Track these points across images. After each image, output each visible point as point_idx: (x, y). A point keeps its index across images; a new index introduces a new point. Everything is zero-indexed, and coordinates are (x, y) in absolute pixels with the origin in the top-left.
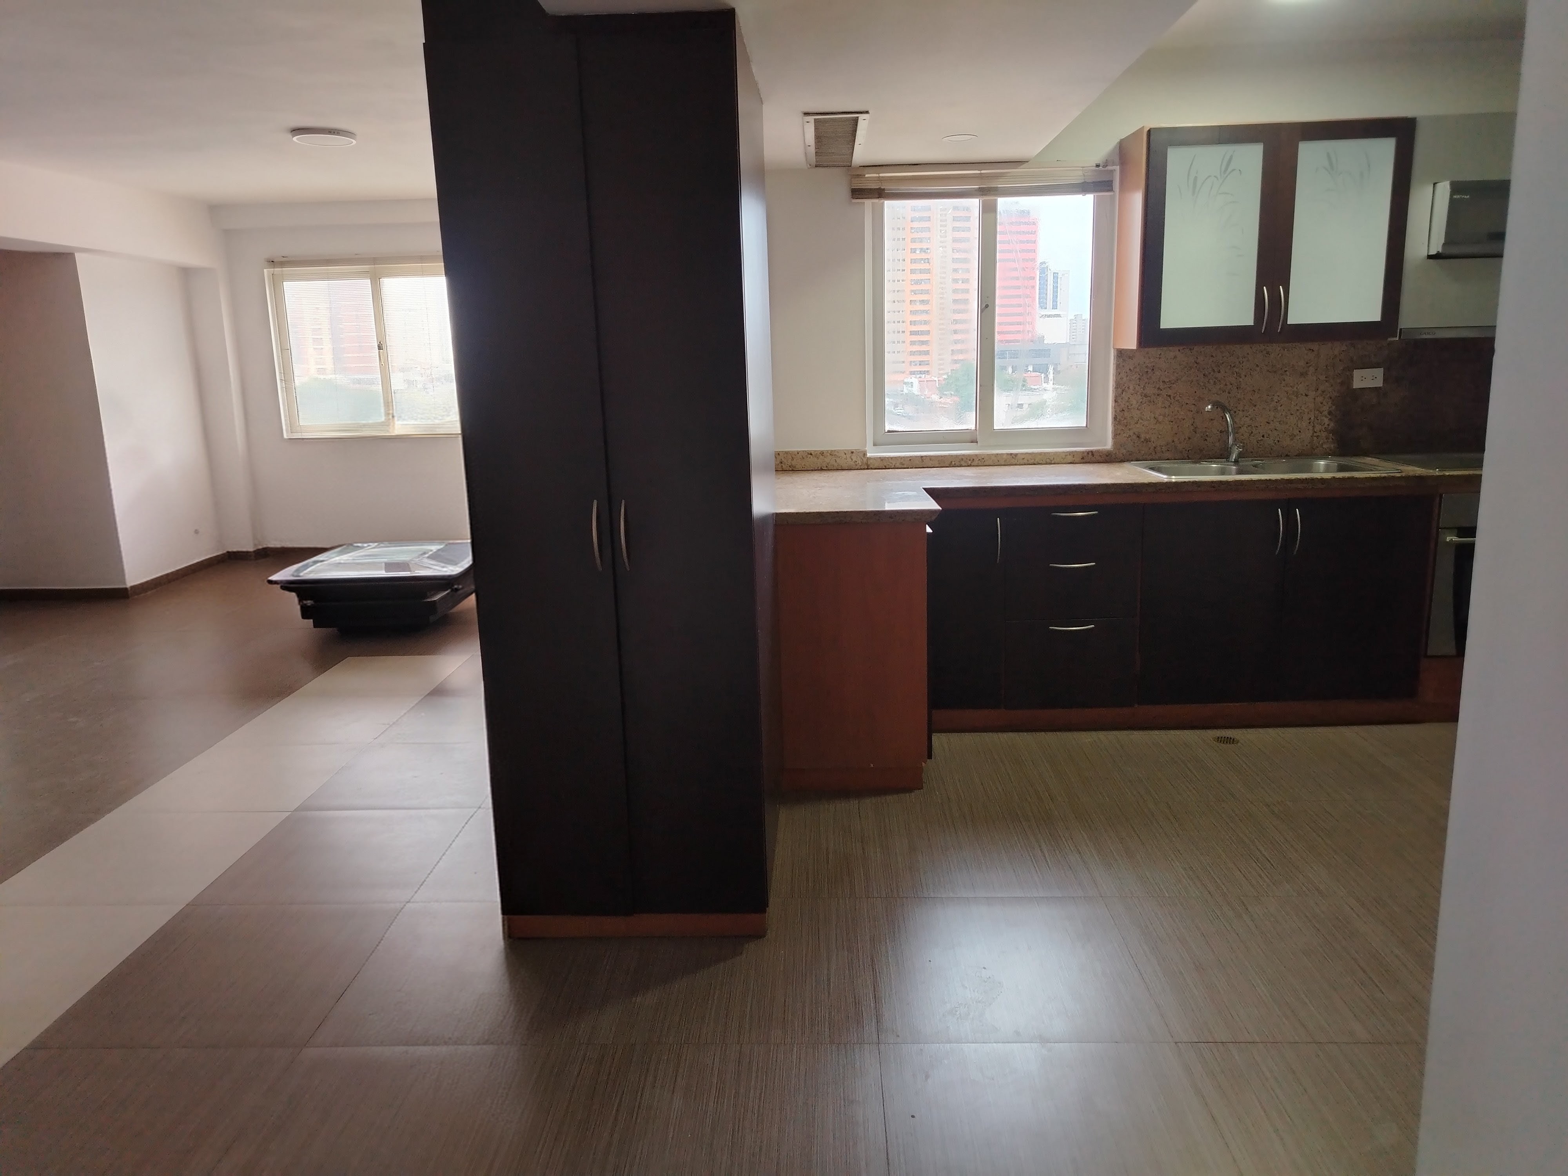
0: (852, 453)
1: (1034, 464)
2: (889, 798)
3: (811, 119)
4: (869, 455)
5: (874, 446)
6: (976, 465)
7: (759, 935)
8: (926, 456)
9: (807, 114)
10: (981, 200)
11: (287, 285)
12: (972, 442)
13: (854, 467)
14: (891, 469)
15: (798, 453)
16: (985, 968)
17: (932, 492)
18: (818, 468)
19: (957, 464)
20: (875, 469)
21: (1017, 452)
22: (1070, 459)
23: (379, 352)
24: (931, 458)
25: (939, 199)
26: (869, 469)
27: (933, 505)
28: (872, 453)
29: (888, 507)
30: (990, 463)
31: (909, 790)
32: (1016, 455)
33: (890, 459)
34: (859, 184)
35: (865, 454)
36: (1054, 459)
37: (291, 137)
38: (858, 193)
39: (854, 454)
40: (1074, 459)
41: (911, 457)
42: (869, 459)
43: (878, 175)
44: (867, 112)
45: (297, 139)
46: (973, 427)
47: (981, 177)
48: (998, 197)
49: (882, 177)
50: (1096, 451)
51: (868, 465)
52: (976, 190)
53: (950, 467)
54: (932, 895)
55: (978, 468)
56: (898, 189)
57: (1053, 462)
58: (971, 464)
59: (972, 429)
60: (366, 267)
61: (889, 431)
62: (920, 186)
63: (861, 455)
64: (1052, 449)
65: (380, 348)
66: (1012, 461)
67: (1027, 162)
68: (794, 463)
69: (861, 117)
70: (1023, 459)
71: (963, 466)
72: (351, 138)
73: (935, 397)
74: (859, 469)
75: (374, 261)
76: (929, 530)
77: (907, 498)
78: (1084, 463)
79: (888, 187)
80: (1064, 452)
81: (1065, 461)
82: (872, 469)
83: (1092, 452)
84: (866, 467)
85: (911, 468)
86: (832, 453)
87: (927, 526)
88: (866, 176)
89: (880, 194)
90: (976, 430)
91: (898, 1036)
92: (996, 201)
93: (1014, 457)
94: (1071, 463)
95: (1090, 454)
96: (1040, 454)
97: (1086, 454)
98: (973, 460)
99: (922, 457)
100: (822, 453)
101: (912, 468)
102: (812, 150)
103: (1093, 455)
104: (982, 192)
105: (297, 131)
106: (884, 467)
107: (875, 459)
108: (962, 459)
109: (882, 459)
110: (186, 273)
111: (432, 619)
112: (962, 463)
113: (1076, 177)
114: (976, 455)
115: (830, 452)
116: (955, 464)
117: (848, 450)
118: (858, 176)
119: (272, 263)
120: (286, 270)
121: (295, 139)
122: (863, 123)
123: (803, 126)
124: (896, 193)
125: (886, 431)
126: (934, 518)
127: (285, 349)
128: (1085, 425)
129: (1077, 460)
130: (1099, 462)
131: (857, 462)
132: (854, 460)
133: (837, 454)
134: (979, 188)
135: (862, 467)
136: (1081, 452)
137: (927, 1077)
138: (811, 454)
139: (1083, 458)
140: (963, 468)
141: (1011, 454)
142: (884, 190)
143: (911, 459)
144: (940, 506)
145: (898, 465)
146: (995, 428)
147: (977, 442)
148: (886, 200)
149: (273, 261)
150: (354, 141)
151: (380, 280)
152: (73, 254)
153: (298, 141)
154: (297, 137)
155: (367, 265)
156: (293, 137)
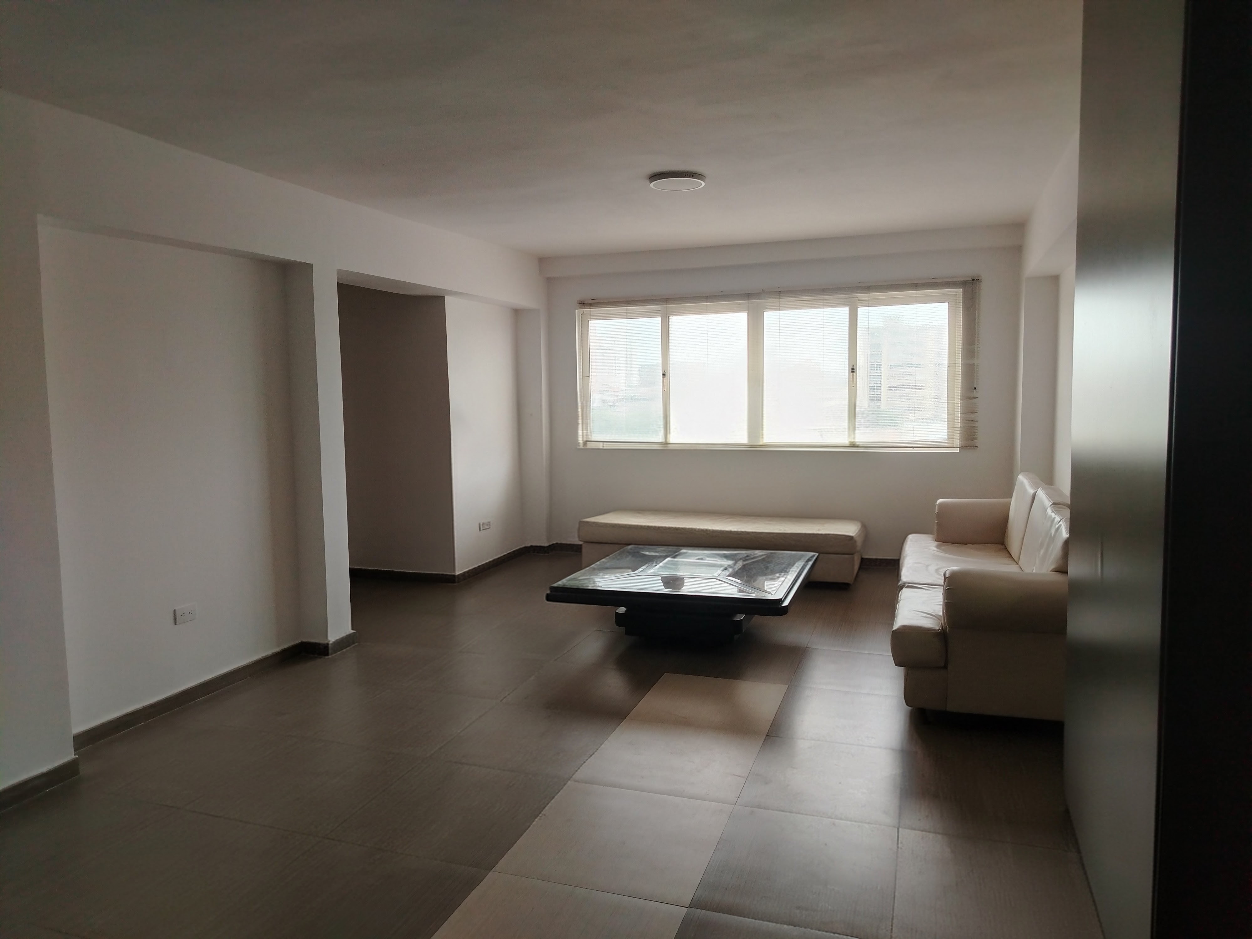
11: (592, 323)
23: (663, 379)
45: (654, 185)
60: (659, 307)
65: (664, 375)
72: (702, 181)
75: (667, 301)
105: (656, 176)
110: (517, 313)
120: (594, 310)
121: (651, 185)
149: (583, 303)
150: (703, 184)
151: (670, 317)
152: (444, 297)
153: (654, 188)
154: (654, 182)
155: (661, 305)
156: (650, 183)
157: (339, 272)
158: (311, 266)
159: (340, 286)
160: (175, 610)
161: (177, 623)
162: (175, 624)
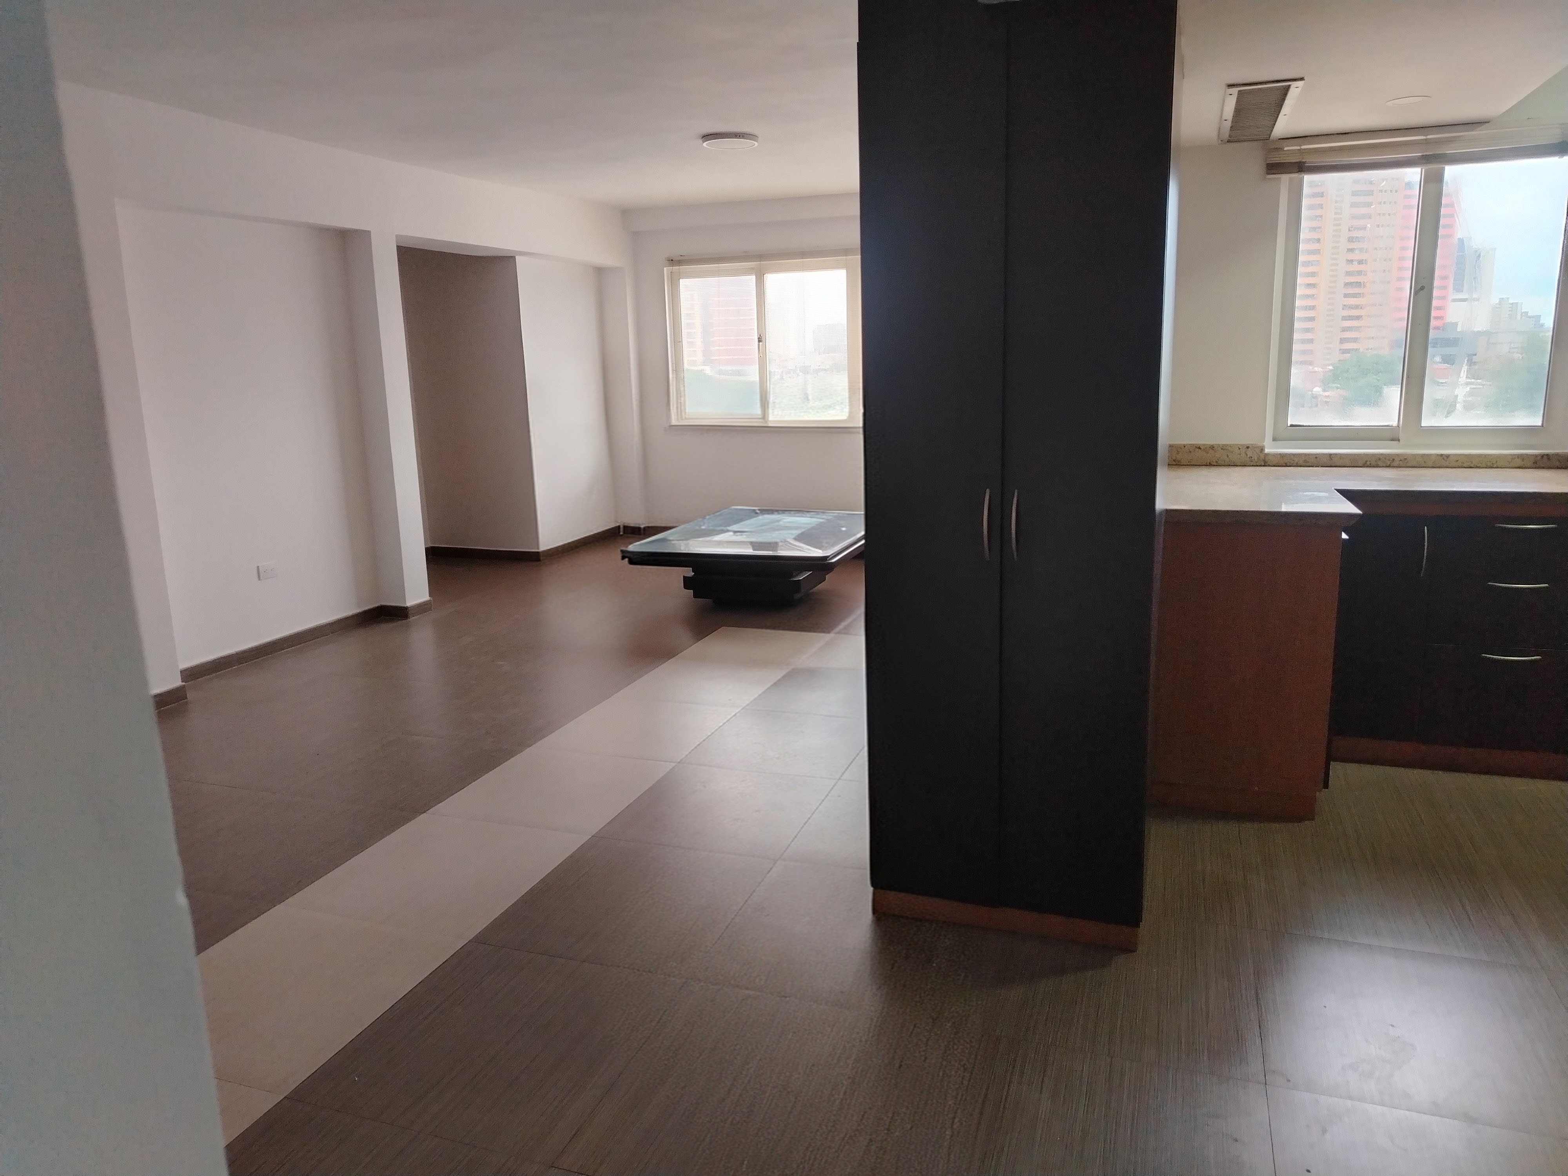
0: (1248, 447)
1: (1471, 467)
2: (1276, 826)
3: (1235, 91)
4: (1267, 451)
5: (1273, 441)
6: (1396, 465)
7: (1129, 948)
8: (1336, 454)
9: (1231, 86)
10: (1423, 170)
11: (683, 282)
12: (1392, 440)
13: (1249, 463)
14: (1293, 466)
15: (1185, 447)
16: (1392, 1026)
17: (1348, 494)
18: (1206, 463)
19: (1373, 463)
20: (1274, 466)
21: (1450, 453)
22: (1519, 462)
23: (759, 345)
24: (1341, 456)
25: (1377, 170)
26: (1267, 466)
27: (1350, 508)
28: (1270, 449)
29: (1284, 508)
30: (1414, 464)
31: (1300, 820)
32: (1448, 456)
33: (1292, 457)
34: (1276, 159)
35: (1262, 450)
36: (1497, 462)
37: (701, 142)
38: (1274, 168)
39: (1249, 449)
40: (1523, 463)
41: (1317, 454)
42: (1267, 455)
43: (1299, 148)
44: (1302, 79)
45: (706, 145)
46: (1395, 424)
47: (1427, 142)
48: (1446, 165)
49: (1305, 149)
50: (1553, 455)
51: (1265, 462)
52: (1419, 158)
53: (1364, 467)
54: (1326, 936)
55: (1399, 469)
56: (1323, 162)
57: (1495, 466)
58: (1390, 465)
59: (1394, 425)
60: (752, 264)
61: (1292, 426)
62: (1354, 157)
63: (1258, 451)
64: (1498, 451)
65: (760, 340)
66: (1443, 462)
67: (1488, 122)
68: (1179, 457)
69: (1294, 84)
70: (1457, 461)
71: (1380, 467)
72: (751, 140)
73: (1317, 390)
74: (1255, 466)
75: (761, 257)
76: (1344, 536)
77: (1314, 500)
78: (1536, 468)
79: (1310, 160)
80: (1512, 455)
81: (1512, 465)
82: (1269, 466)
83: (1547, 455)
84: (1263, 464)
85: (1316, 467)
86: (1224, 448)
87: (1343, 533)
88: (1285, 149)
89: (1301, 168)
90: (1398, 426)
91: (1289, 1081)
92: (1443, 169)
93: (1445, 458)
94: (1519, 468)
95: (1545, 457)
96: (1480, 456)
97: (1539, 458)
98: (1393, 460)
99: (1330, 455)
100: (1212, 447)
101: (1318, 467)
102: (1228, 124)
103: (1549, 459)
104: (1425, 160)
105: (707, 137)
106: (1285, 465)
107: (1275, 455)
108: (1380, 459)
109: (1282, 456)
110: (600, 272)
111: (797, 596)
112: (1379, 463)
113: (1553, 136)
114: (1398, 455)
115: (1221, 446)
116: (1370, 464)
117: (1242, 445)
118: (1277, 149)
119: (672, 261)
120: (684, 268)
121: (705, 144)
122: (1296, 90)
123: (1224, 101)
124: (1319, 166)
125: (1289, 425)
126: (1353, 522)
127: (678, 342)
128: (1540, 424)
129: (1530, 464)
130: (1558, 468)
131: (1253, 458)
132: (1248, 456)
133: (1229, 448)
134: (1423, 155)
135: (1258, 464)
136: (1533, 455)
137: (1324, 1131)
138: (1200, 448)
139: (1535, 463)
140: (1380, 469)
141: (1442, 455)
142: (1304, 163)
143: (1316, 456)
144: (1359, 509)
145: (1301, 462)
146: (1422, 425)
147: (1399, 441)
148: (1306, 174)
149: (672, 260)
150: (756, 144)
151: (764, 275)
152: (515, 257)
153: (707, 147)
154: (707, 142)
155: (754, 261)
156: (703, 142)
157: (397, 236)
158: (369, 232)
159: (399, 248)
160: (258, 566)
161: (261, 578)
162: (259, 579)
